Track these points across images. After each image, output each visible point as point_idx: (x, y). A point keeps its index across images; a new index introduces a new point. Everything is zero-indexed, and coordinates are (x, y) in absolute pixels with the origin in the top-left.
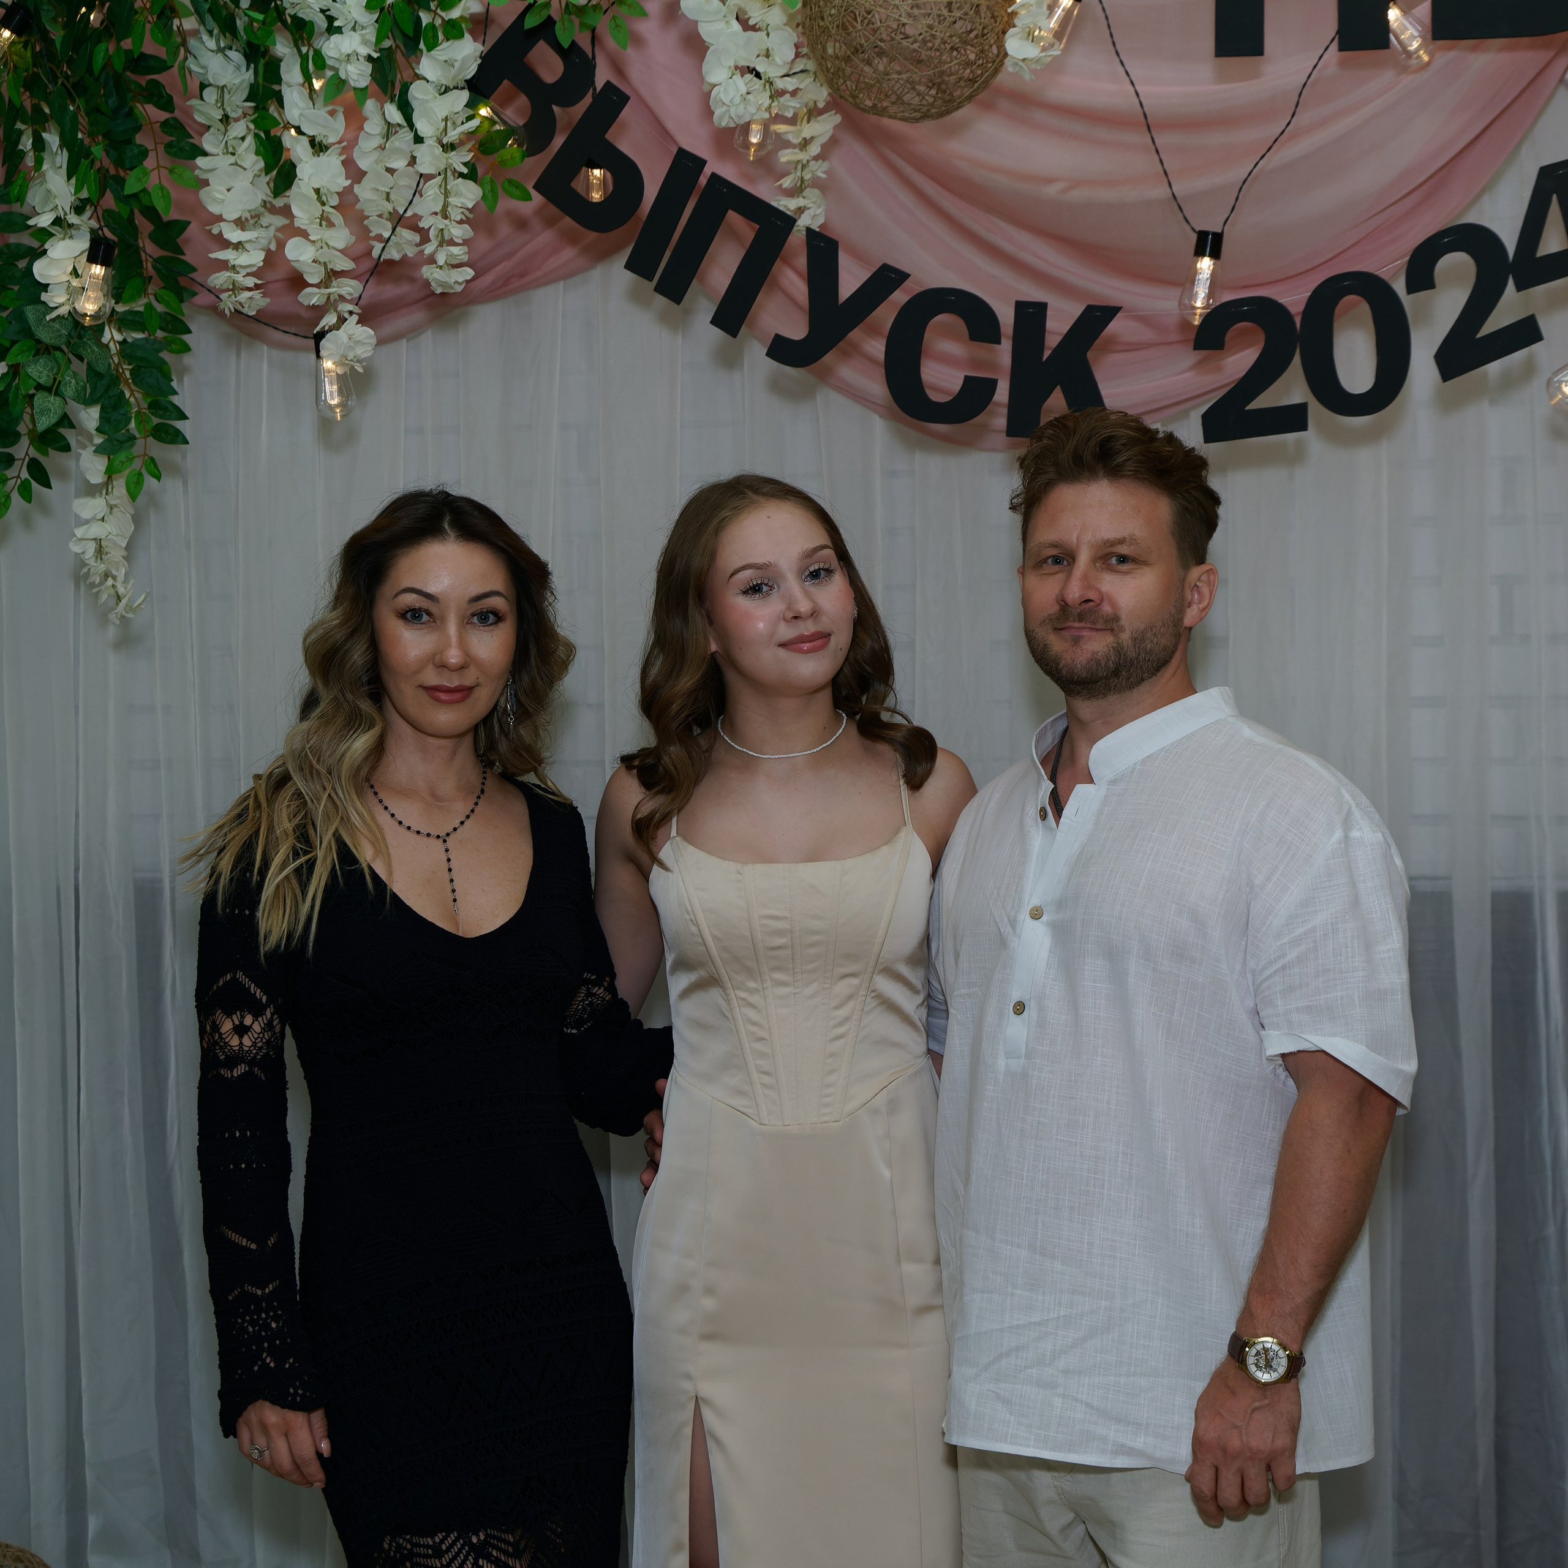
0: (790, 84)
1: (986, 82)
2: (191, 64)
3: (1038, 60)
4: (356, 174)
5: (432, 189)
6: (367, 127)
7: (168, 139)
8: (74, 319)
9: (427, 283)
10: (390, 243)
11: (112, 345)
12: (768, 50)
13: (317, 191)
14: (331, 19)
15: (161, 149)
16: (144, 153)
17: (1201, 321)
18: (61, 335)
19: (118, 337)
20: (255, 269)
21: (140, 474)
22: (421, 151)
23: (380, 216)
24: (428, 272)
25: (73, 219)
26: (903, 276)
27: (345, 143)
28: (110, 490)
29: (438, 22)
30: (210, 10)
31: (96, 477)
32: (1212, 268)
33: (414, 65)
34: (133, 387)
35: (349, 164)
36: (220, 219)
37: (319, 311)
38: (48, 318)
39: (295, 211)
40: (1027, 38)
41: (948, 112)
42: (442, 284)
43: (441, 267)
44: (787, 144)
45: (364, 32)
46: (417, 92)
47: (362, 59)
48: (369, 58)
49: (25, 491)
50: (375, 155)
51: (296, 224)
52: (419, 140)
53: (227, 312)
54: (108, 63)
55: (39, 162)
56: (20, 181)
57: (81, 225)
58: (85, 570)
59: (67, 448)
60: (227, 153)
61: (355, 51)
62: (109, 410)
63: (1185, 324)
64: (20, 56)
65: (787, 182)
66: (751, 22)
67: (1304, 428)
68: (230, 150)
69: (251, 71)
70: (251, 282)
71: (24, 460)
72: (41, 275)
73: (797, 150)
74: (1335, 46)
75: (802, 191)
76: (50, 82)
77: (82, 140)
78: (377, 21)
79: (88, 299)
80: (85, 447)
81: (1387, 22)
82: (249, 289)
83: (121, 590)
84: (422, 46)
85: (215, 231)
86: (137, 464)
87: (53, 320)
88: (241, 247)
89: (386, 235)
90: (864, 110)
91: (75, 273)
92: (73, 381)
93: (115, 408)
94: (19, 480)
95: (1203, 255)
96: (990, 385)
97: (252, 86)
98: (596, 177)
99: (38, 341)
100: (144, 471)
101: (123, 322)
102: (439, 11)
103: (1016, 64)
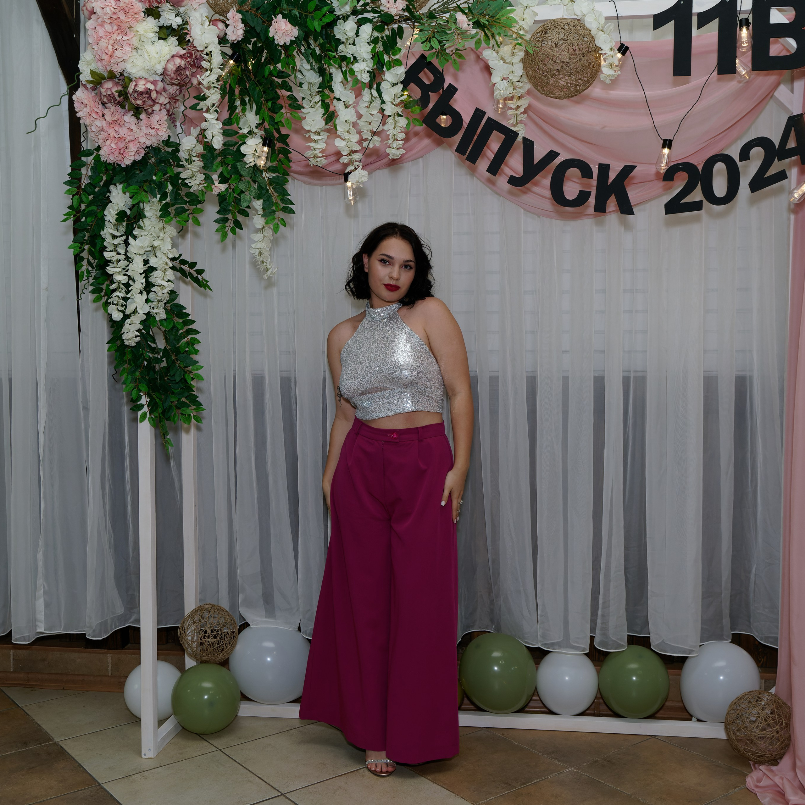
0: (520, 84)
1: (590, 85)
2: (299, 75)
3: (613, 75)
4: (360, 116)
5: (390, 121)
6: (364, 98)
7: (290, 102)
8: (256, 168)
9: (388, 154)
10: (371, 141)
11: (266, 178)
12: (512, 72)
13: (346, 121)
14: (355, 58)
15: (287, 105)
16: (281, 107)
17: (665, 171)
18: (249, 174)
19: (267, 175)
20: (321, 150)
21: (278, 224)
22: (384, 106)
23: (367, 131)
24: (388, 151)
25: (256, 131)
26: (558, 154)
27: (355, 104)
28: (264, 231)
29: (390, 60)
30: (311, 54)
31: (259, 227)
32: (668, 152)
33: (382, 76)
34: (274, 193)
35: (357, 112)
36: (310, 131)
37: (346, 165)
38: (246, 167)
39: (338, 127)
40: (609, 68)
41: (576, 95)
42: (394, 155)
43: (393, 148)
44: (511, 108)
45: (367, 62)
46: (384, 86)
47: (366, 72)
48: (368, 72)
49: (233, 231)
50: (366, 109)
51: (338, 133)
52: (383, 102)
53: (312, 165)
54: (271, 74)
55: (244, 110)
56: (236, 117)
57: (258, 133)
58: (255, 259)
59: (247, 215)
60: (312, 107)
61: (365, 69)
62: (266, 201)
63: (658, 173)
64: (236, 71)
65: (511, 122)
66: (507, 61)
67: (701, 209)
68: (313, 106)
69: (321, 79)
70: (321, 155)
71: (232, 220)
72: (243, 151)
73: (514, 110)
74: (716, 72)
75: (516, 125)
76: (248, 80)
77: (262, 101)
78: (372, 58)
79: (262, 160)
80: (255, 215)
81: (736, 64)
82: (319, 157)
83: (269, 267)
84: (385, 69)
85: (307, 136)
86: (276, 221)
87: (248, 167)
88: (317, 141)
89: (370, 138)
90: (545, 95)
91: (256, 151)
92: (254, 190)
93: (268, 200)
94: (230, 227)
95: (665, 147)
96: (588, 194)
97: (320, 83)
98: (443, 119)
99: (241, 175)
100: (279, 223)
101: (269, 170)
102: (391, 56)
103: (605, 77)
